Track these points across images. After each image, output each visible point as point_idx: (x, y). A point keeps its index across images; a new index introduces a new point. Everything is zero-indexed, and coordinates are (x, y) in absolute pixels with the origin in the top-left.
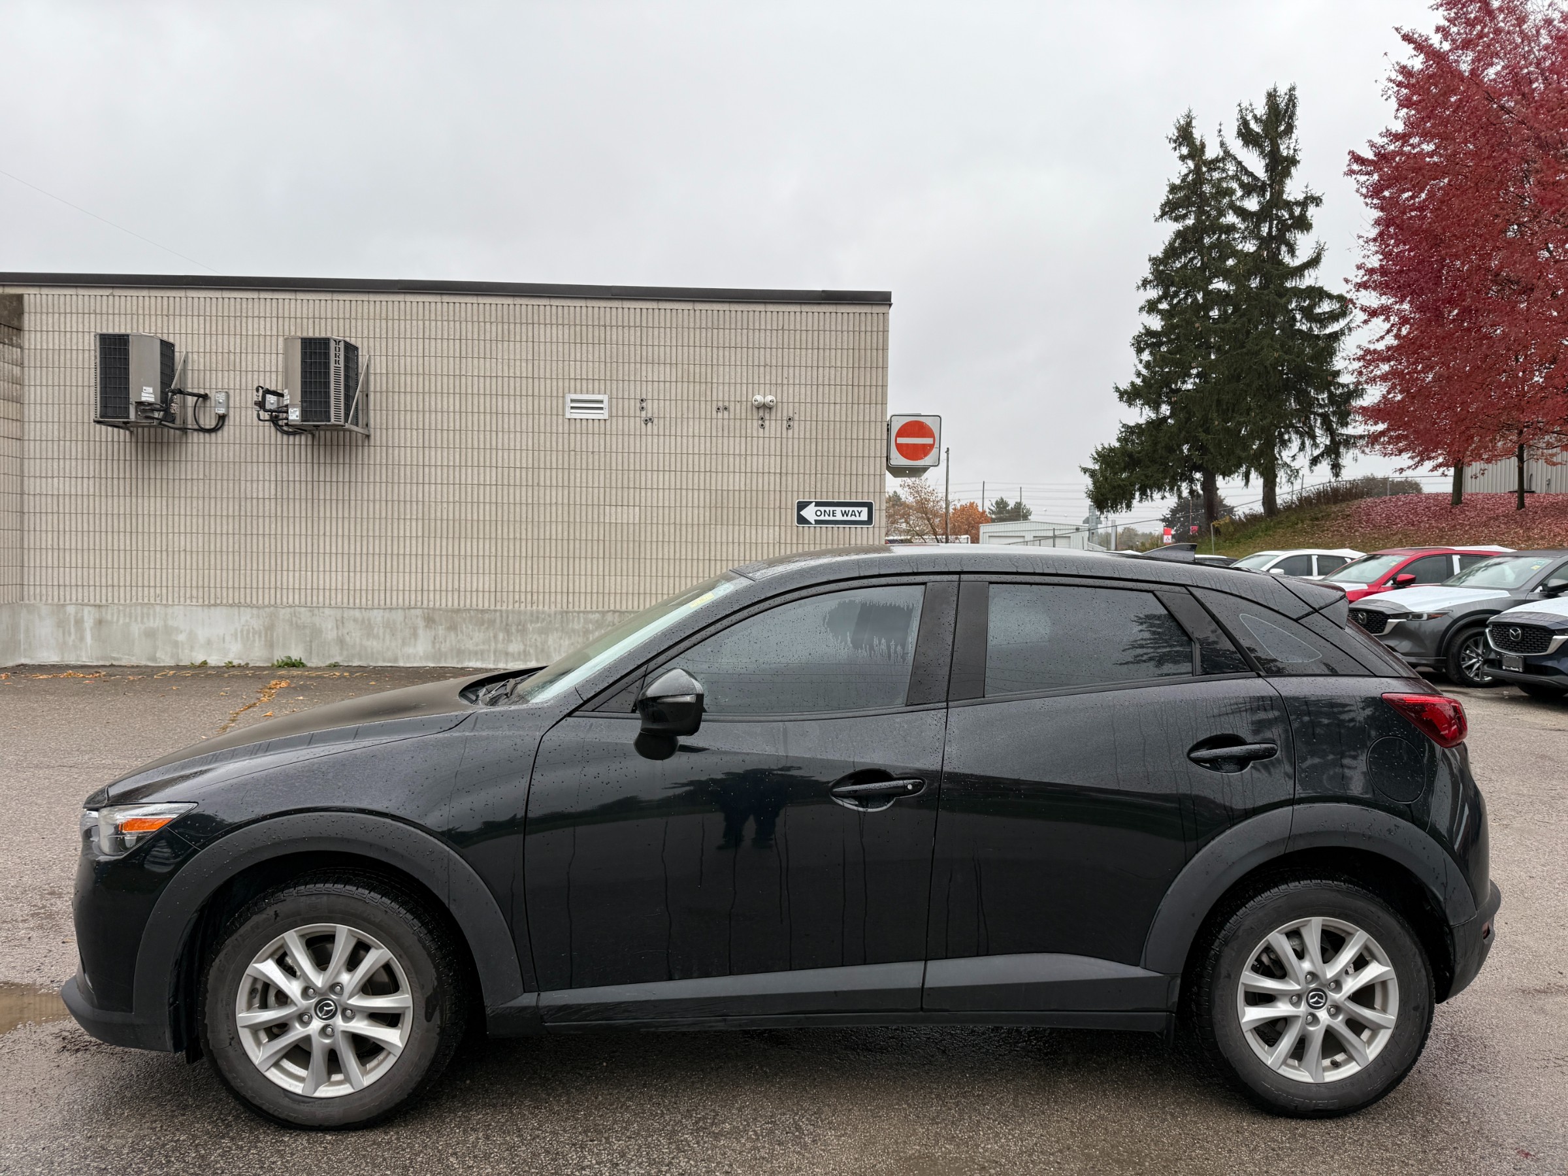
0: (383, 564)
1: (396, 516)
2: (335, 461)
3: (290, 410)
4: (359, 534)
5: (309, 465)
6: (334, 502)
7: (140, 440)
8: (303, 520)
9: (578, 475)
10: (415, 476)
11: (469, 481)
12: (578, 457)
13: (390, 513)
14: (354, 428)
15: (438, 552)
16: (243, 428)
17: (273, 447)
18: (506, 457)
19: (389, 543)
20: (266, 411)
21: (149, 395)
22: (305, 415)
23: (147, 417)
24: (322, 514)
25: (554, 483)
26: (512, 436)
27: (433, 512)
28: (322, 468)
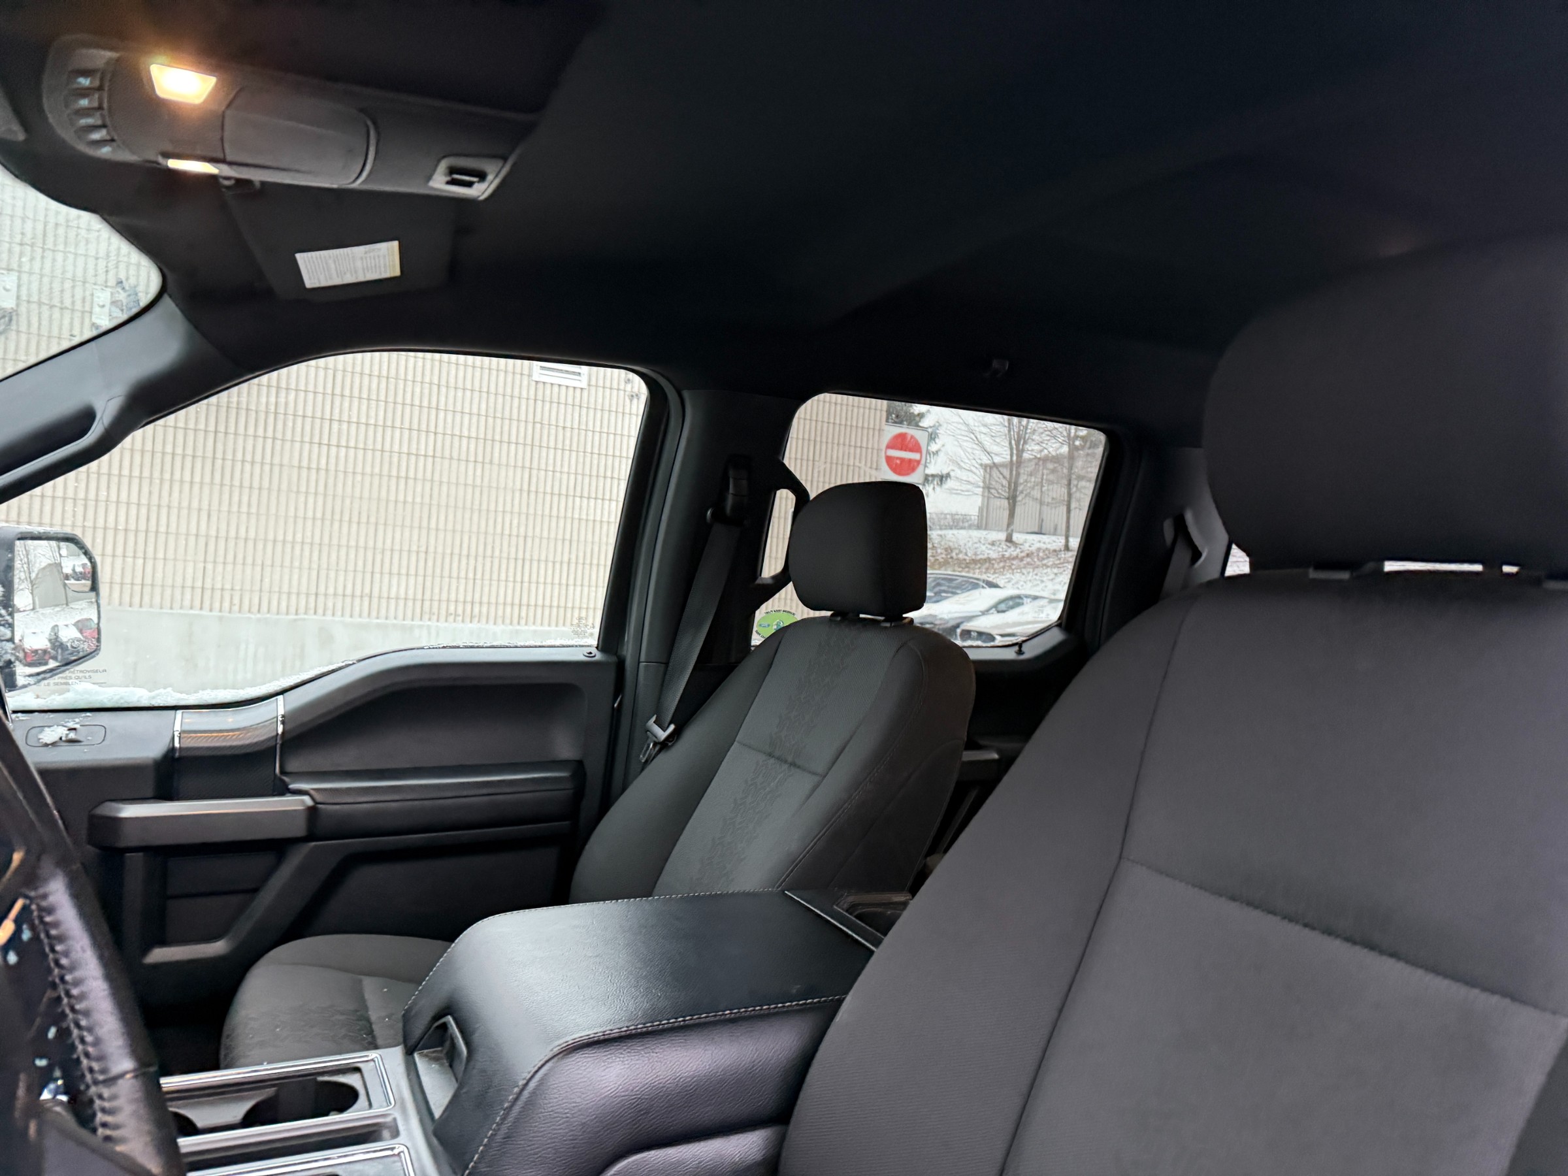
9: (544, 454)
11: (396, 448)
12: (545, 432)
18: (449, 420)
25: (512, 461)
27: (340, 485)
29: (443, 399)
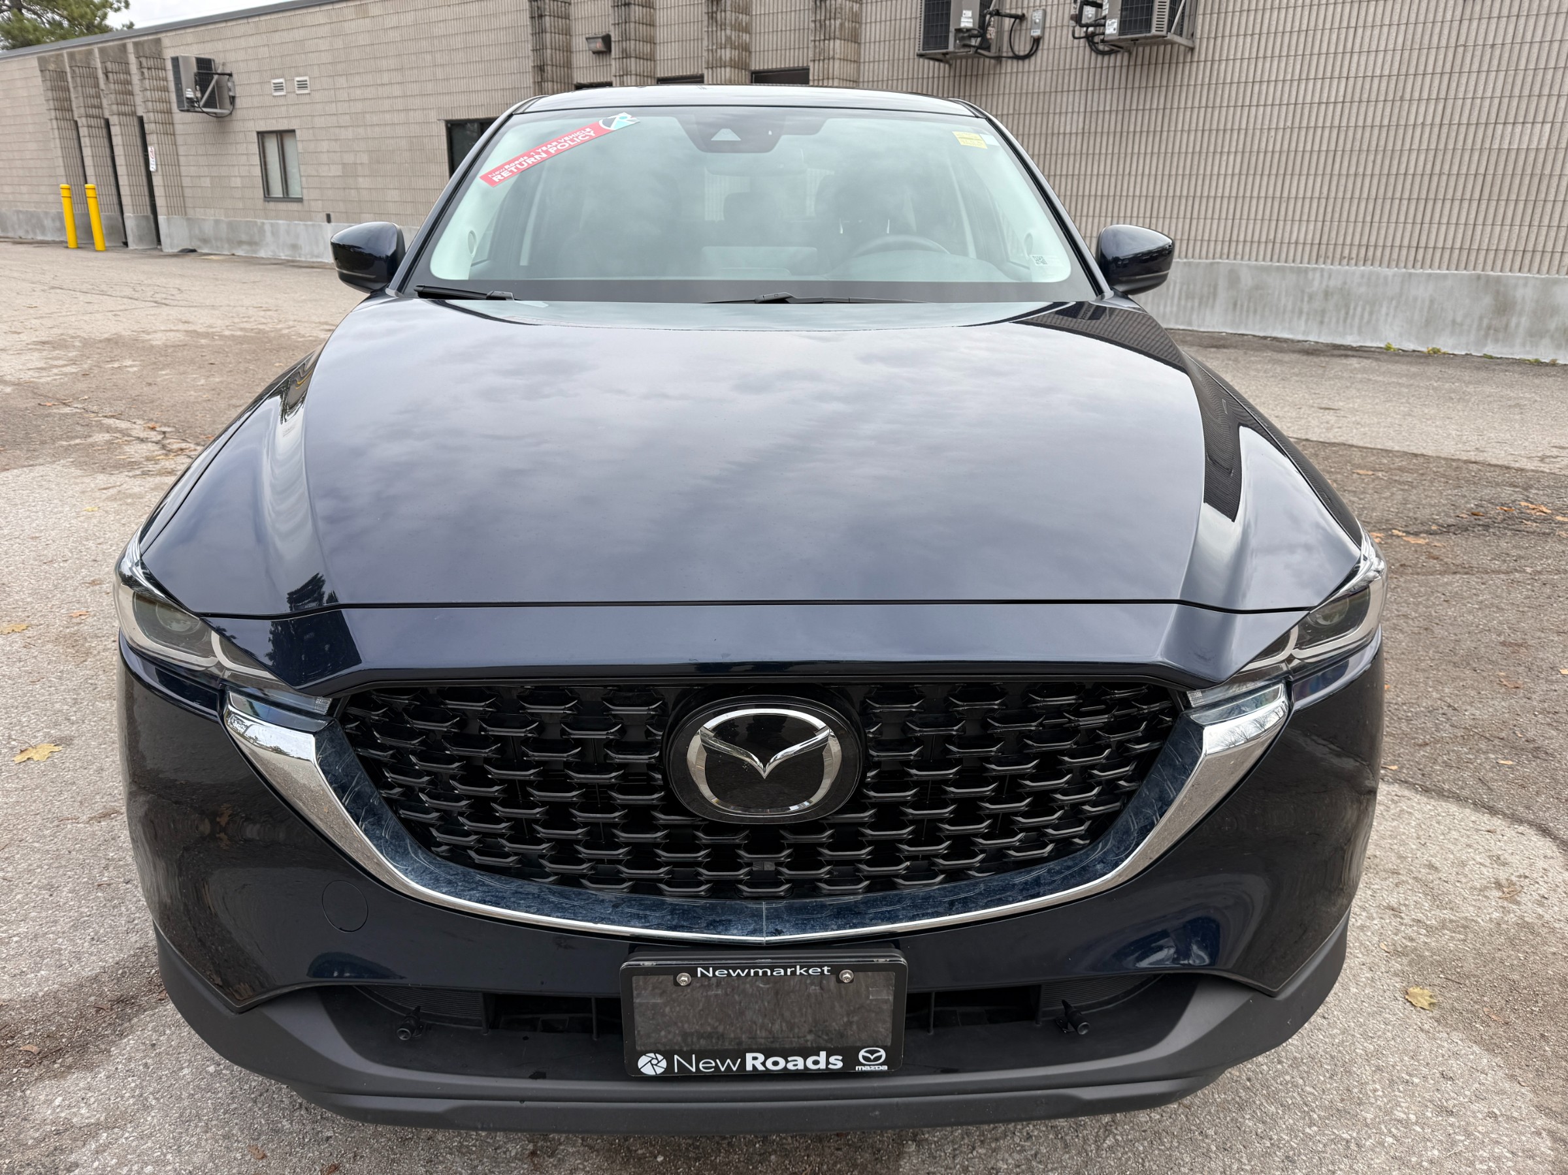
0: (1189, 208)
1: (1212, 149)
2: (1151, 84)
3: (1108, 22)
4: (1167, 172)
5: (1122, 91)
6: (1144, 134)
7: (958, 74)
8: (1109, 157)
9: (1464, 81)
10: (1241, 95)
11: (1308, 100)
12: (1469, 55)
13: (1205, 145)
14: (1177, 39)
15: (1255, 194)
16: (1057, 51)
17: (1085, 72)
18: (1363, 63)
19: (1200, 182)
20: (1082, 26)
21: (967, 20)
22: (1123, 27)
23: (965, 46)
24: (1129, 151)
25: (1425, 96)
26: (1376, 31)
27: (1256, 142)
28: (1136, 94)
29: (1358, 41)
